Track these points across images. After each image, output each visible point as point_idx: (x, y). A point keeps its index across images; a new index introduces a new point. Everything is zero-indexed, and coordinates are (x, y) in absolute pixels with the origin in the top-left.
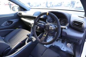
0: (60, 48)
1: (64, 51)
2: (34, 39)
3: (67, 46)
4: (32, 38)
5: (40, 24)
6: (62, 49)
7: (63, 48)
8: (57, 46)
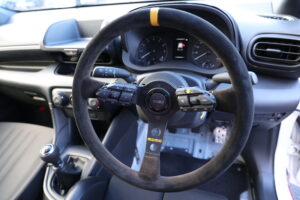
0: (187, 153)
1: (206, 158)
2: (85, 161)
3: (214, 140)
4: (72, 160)
5: (112, 89)
6: (197, 155)
7: (200, 151)
8: (174, 149)
